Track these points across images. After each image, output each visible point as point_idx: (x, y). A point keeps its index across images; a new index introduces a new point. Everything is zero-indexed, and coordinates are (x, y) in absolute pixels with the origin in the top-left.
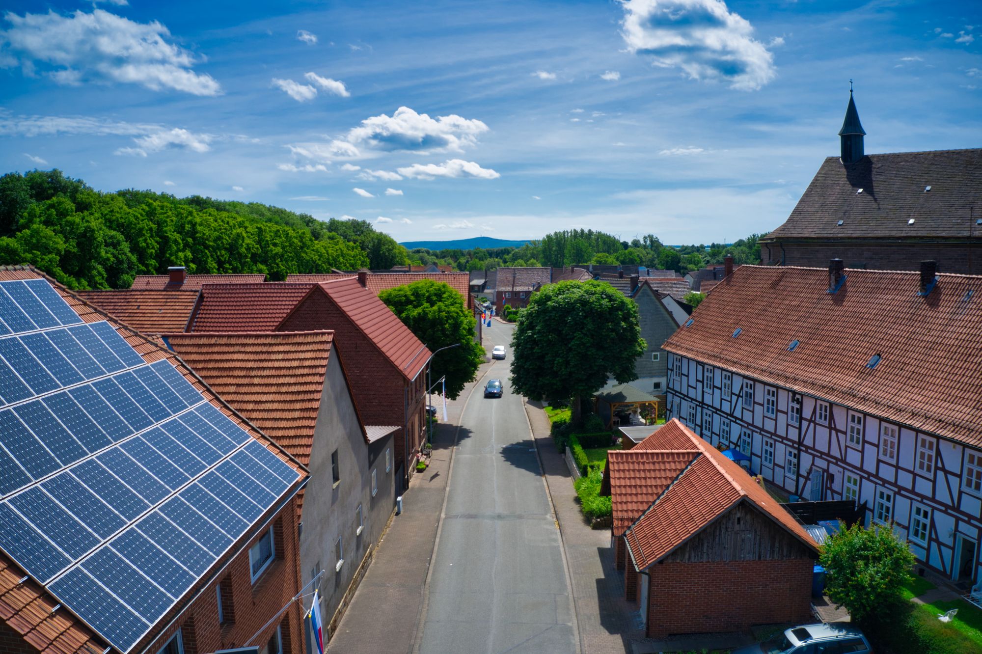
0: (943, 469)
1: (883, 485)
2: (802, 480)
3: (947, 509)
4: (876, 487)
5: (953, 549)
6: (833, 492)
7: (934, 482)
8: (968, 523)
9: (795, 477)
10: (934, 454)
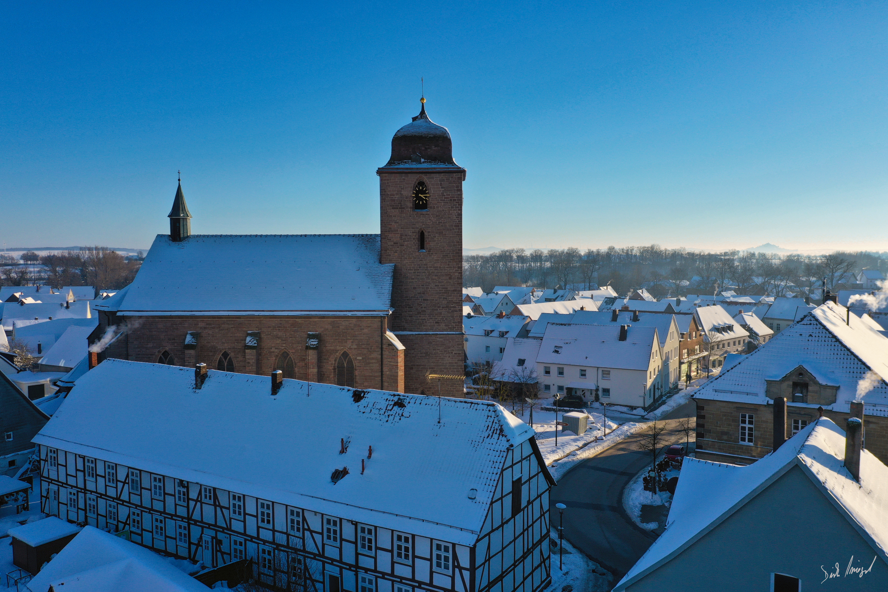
0: (309, 529)
1: (264, 544)
2: (193, 548)
3: (315, 556)
4: (258, 546)
5: (323, 583)
6: (223, 553)
7: (303, 539)
8: (332, 564)
9: (186, 545)
10: (301, 519)
